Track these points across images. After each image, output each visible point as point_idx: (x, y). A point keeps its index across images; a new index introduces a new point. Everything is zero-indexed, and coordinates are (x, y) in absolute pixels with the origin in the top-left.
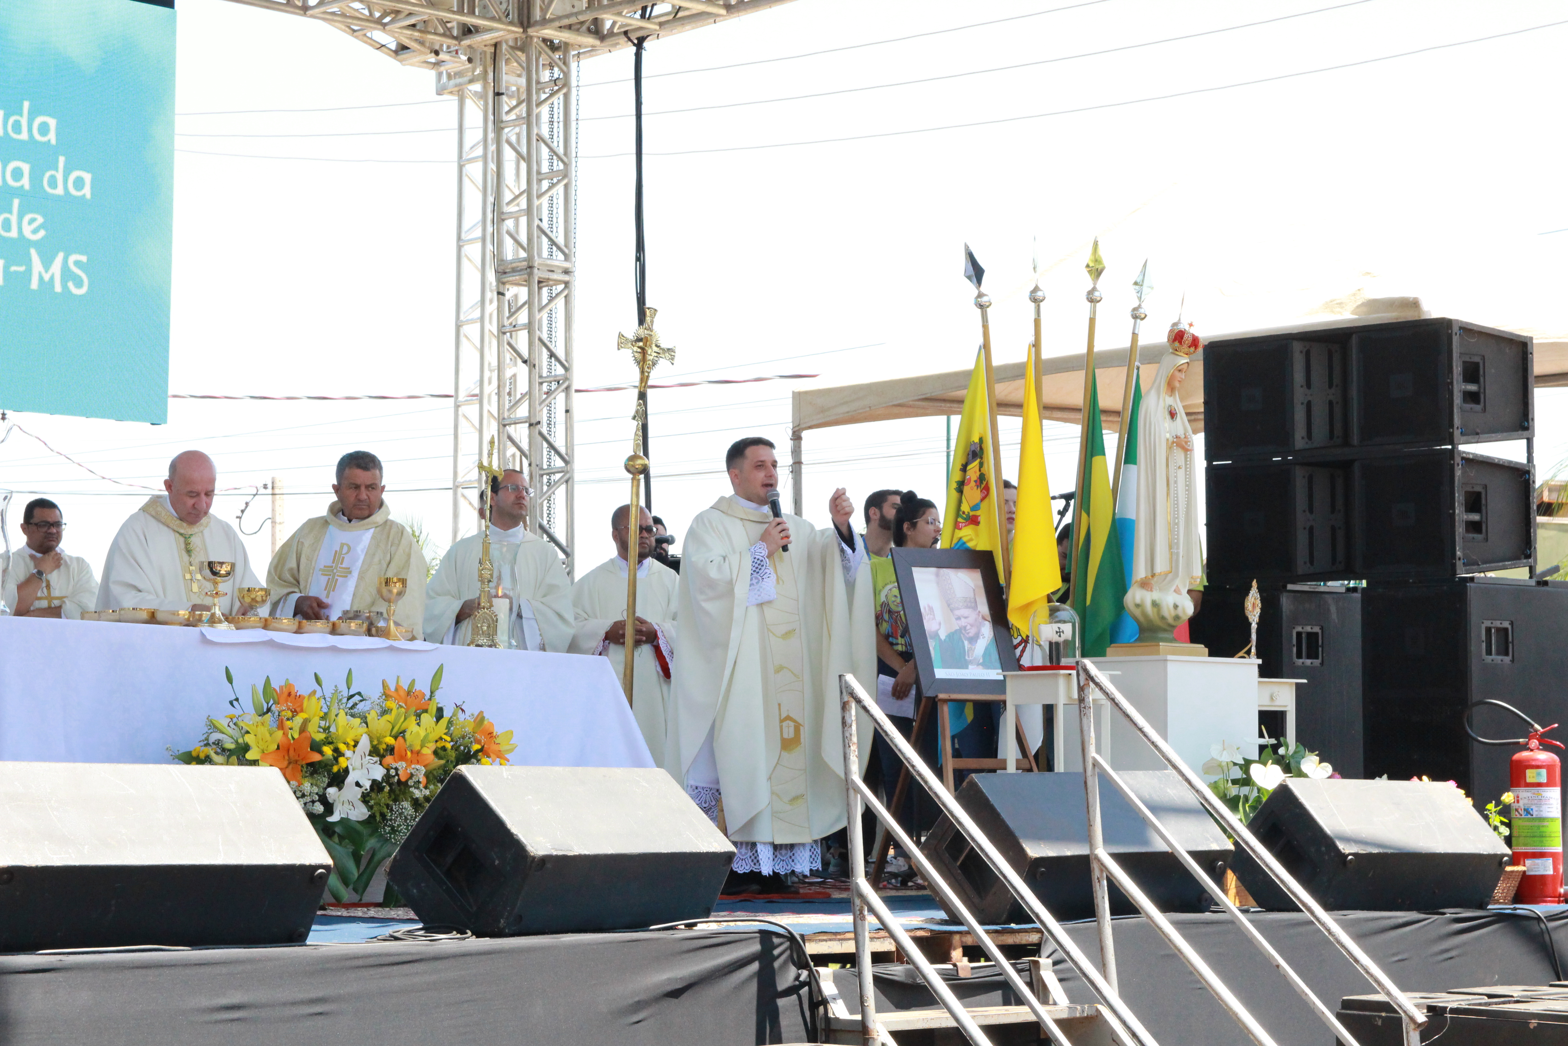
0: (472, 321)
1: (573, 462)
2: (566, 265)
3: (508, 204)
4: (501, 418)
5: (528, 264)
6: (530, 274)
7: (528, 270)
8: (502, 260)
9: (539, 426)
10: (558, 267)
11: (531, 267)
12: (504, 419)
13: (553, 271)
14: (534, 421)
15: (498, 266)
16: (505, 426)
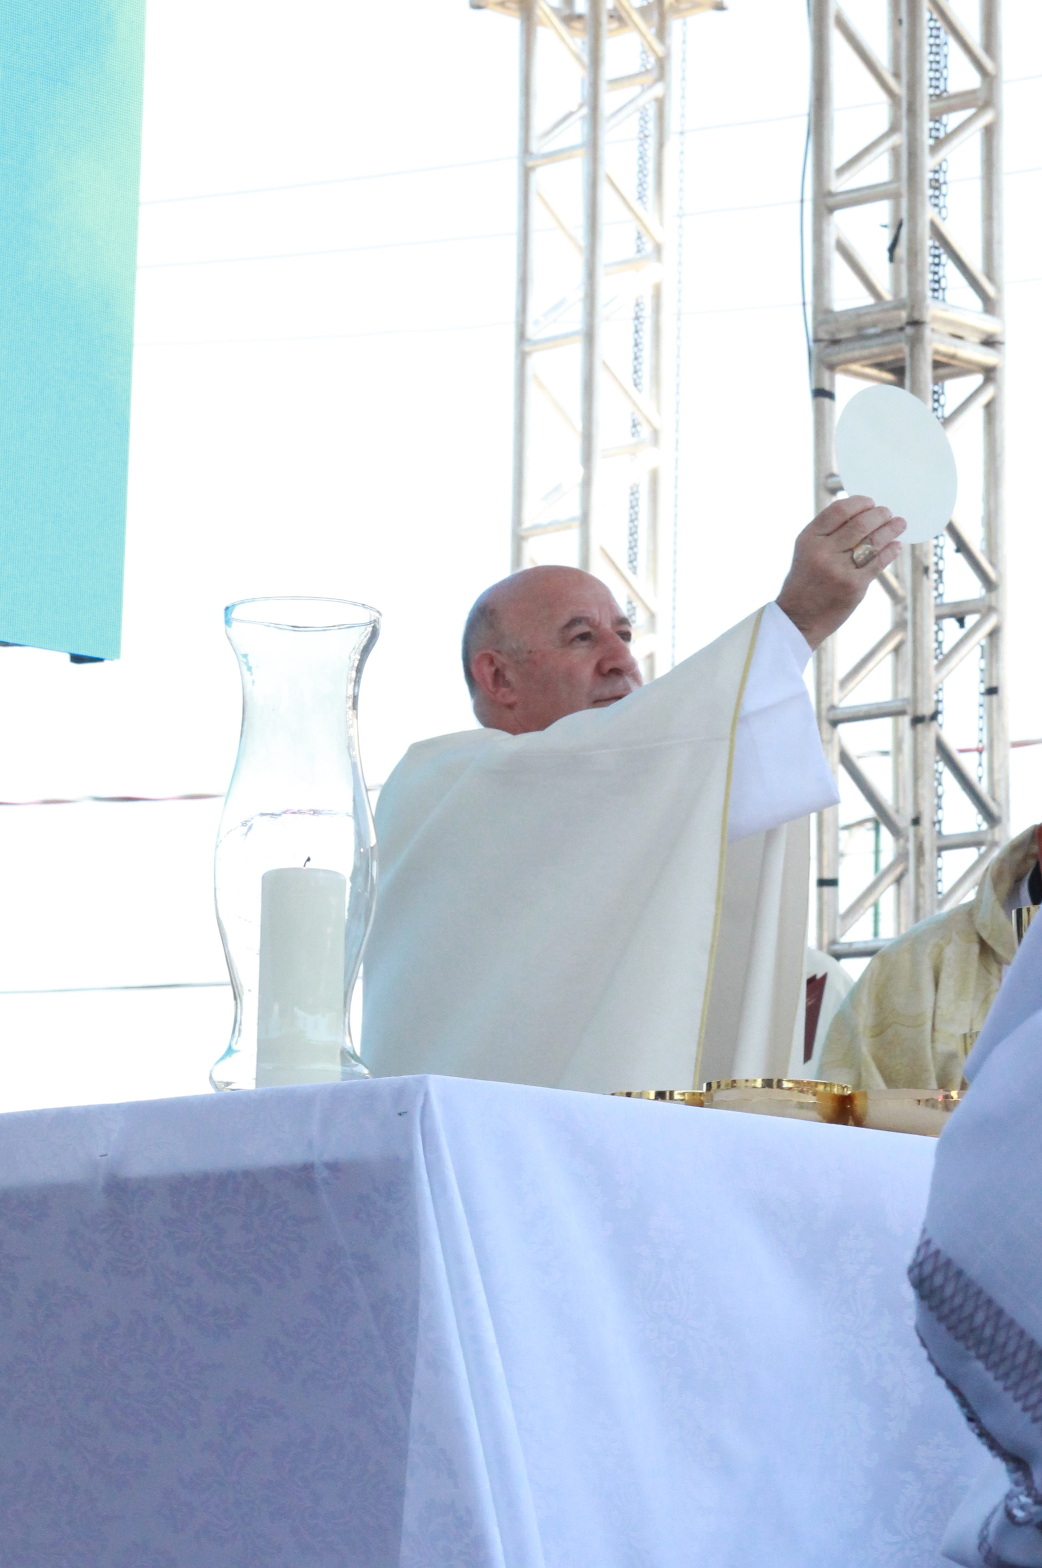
0: (557, 526)
1: (1008, 819)
2: (989, 325)
3: (841, 171)
4: (825, 705)
5: (910, 315)
6: (916, 342)
7: (909, 330)
8: (829, 311)
9: (934, 725)
10: (975, 330)
11: (916, 323)
12: (833, 707)
13: (960, 338)
14: (926, 710)
15: (817, 324)
16: (835, 723)
